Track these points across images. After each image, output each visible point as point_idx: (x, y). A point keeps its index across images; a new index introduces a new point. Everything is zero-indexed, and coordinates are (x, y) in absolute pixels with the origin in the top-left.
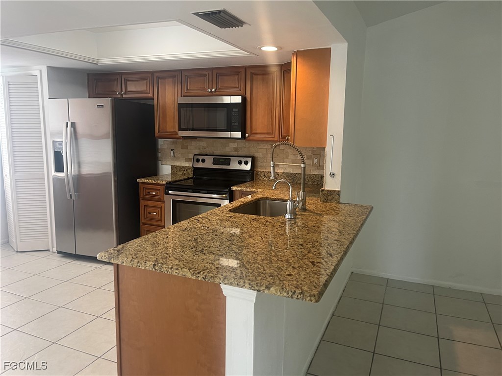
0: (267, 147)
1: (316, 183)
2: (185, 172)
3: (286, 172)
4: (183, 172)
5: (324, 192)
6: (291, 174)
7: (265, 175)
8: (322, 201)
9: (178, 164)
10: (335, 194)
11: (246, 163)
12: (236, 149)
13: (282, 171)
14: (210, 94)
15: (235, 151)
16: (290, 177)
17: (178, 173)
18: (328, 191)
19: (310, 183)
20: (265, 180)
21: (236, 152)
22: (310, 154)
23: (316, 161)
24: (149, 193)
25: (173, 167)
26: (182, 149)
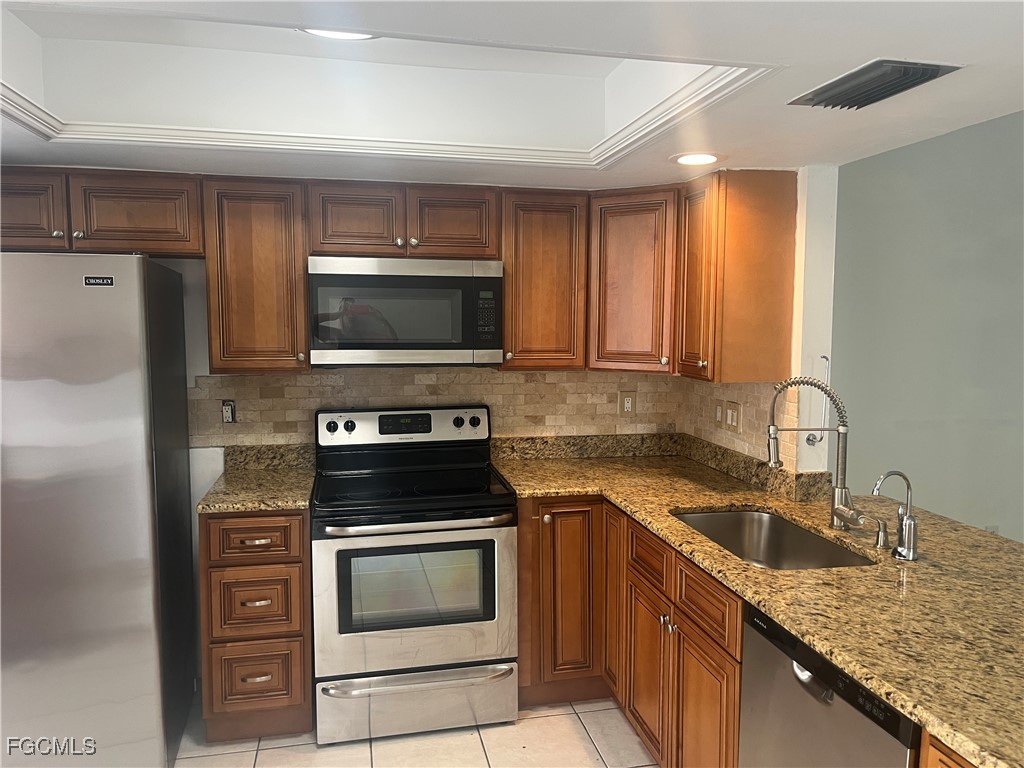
0: (515, 381)
1: (631, 454)
2: (276, 462)
3: (562, 434)
4: (269, 462)
5: (803, 479)
6: (574, 438)
7: (513, 447)
8: (798, 499)
9: (247, 440)
10: (823, 481)
11: (475, 422)
12: (433, 390)
13: (553, 434)
14: (401, 251)
15: (431, 394)
16: (574, 445)
17: (252, 466)
18: (809, 476)
19: (619, 454)
20: (514, 459)
21: (434, 397)
22: (614, 390)
23: (628, 405)
24: (242, 542)
25: (231, 453)
26: (261, 397)
